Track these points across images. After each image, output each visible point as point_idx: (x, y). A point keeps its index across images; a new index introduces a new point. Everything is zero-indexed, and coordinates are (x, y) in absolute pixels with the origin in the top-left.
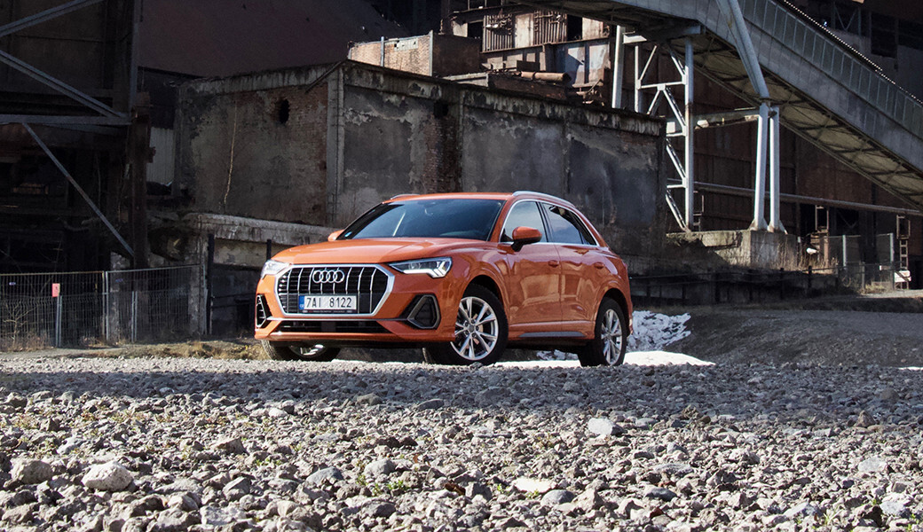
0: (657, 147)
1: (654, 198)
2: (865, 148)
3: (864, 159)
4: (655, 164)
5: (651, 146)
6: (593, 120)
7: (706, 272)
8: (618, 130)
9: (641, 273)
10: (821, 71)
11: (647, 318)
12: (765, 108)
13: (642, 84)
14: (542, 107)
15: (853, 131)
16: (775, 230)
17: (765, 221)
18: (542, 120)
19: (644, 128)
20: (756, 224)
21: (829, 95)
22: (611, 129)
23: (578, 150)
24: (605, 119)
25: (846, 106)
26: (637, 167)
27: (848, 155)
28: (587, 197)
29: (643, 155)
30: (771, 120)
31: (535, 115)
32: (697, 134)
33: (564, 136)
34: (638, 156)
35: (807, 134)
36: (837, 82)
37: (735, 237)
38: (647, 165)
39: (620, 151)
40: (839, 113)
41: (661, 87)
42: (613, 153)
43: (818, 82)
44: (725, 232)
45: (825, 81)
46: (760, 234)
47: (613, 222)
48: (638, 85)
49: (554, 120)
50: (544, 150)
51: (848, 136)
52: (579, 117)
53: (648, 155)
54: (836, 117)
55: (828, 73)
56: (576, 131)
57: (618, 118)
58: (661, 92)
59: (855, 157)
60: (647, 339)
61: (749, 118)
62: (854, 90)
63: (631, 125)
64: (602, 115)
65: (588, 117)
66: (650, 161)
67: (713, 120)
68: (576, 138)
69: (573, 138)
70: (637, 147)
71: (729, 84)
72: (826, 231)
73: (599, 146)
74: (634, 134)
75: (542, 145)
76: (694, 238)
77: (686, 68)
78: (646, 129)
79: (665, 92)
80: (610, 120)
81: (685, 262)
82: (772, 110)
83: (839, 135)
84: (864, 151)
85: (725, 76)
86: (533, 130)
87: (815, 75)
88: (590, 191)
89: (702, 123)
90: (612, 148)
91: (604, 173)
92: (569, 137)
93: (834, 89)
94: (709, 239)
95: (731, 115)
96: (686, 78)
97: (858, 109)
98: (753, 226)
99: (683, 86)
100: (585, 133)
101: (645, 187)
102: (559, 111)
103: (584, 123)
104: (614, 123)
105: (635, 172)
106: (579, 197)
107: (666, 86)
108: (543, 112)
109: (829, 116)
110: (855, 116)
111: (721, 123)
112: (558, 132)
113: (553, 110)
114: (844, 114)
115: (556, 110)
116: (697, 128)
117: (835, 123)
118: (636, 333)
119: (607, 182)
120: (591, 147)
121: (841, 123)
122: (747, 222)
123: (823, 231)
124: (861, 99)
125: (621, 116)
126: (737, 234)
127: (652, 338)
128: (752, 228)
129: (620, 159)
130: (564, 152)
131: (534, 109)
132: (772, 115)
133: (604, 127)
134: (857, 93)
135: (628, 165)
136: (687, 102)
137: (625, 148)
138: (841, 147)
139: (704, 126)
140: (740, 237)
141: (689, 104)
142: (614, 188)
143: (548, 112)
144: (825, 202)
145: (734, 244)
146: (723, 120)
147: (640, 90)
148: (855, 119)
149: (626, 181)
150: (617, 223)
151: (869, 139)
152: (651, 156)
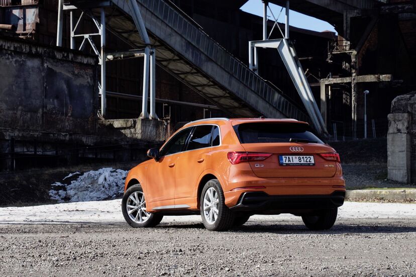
0: (93, 72)
1: (92, 101)
2: (192, 72)
3: (190, 78)
4: (92, 81)
5: (90, 71)
6: (59, 56)
7: (126, 143)
8: (72, 62)
9: (92, 145)
10: (172, 29)
11: (111, 172)
12: (148, 49)
13: (75, 34)
14: (30, 48)
15: (187, 62)
16: (153, 118)
17: (148, 114)
18: (31, 55)
19: (86, 61)
20: (143, 115)
21: (176, 42)
22: (69, 61)
23: (51, 73)
24: (65, 55)
25: (184, 48)
26: (82, 83)
27: (182, 76)
28: (55, 100)
29: (86, 76)
30: (151, 56)
31: (26, 52)
32: (108, 64)
33: (43, 65)
34: (83, 77)
35: (162, 64)
36: (180, 35)
37: (132, 122)
38: (88, 82)
39: (73, 74)
40: (181, 53)
41: (86, 36)
42: (70, 75)
43: (170, 35)
44: (126, 119)
45: (173, 34)
46: (146, 120)
47: (70, 115)
48: (72, 35)
49: (37, 55)
50: (31, 73)
51: (184, 65)
52: (51, 54)
53: (89, 77)
54: (179, 55)
55: (176, 30)
56: (50, 62)
57: (72, 55)
58: (87, 39)
59: (186, 77)
60: (115, 184)
61: (137, 55)
62: (189, 40)
63: (80, 59)
64: (63, 53)
65: (56, 54)
66: (89, 80)
67: (116, 56)
68: (49, 66)
69: (47, 66)
70: (82, 72)
71: (121, 35)
72: (169, 118)
73: (62, 71)
74: (81, 64)
75: (31, 70)
76: (109, 123)
77: (102, 25)
78: (88, 62)
79: (89, 39)
80: (68, 56)
81: (115, 138)
82: (152, 50)
83: (179, 64)
84: (192, 73)
85: (120, 30)
86: (25, 61)
87: (169, 30)
88: (57, 97)
89: (110, 57)
90: (69, 72)
91: (65, 87)
92: (45, 65)
93: (178, 38)
94: (117, 124)
95: (128, 53)
96: (101, 32)
97: (191, 50)
98: (141, 116)
99: (100, 36)
100: (55, 64)
101: (86, 94)
102: (40, 50)
103: (54, 57)
104: (70, 57)
105: (82, 86)
106: (51, 100)
107: (90, 36)
108: (31, 50)
109: (175, 54)
110: (189, 55)
111: (121, 57)
112: (39, 62)
113: (36, 50)
114: (183, 53)
115: (38, 49)
116: (107, 60)
117: (178, 58)
118: (108, 181)
119: (66, 92)
120: (57, 71)
121: (181, 58)
122: (138, 114)
123: (167, 118)
124: (192, 44)
125: (73, 54)
126: (134, 121)
127: (117, 183)
128: (141, 118)
129: (73, 79)
130: (43, 74)
131: (26, 49)
132: (152, 53)
133: (65, 60)
134: (191, 41)
135: (78, 82)
136: (102, 45)
137: (76, 72)
138: (179, 71)
139: (111, 59)
140: (135, 123)
141: (103, 46)
142: (71, 95)
143: (34, 50)
144: (169, 102)
145: (131, 126)
146: (122, 56)
147: (74, 38)
148: (189, 56)
149: (77, 91)
150: (72, 115)
151: (195, 67)
152: (90, 77)
